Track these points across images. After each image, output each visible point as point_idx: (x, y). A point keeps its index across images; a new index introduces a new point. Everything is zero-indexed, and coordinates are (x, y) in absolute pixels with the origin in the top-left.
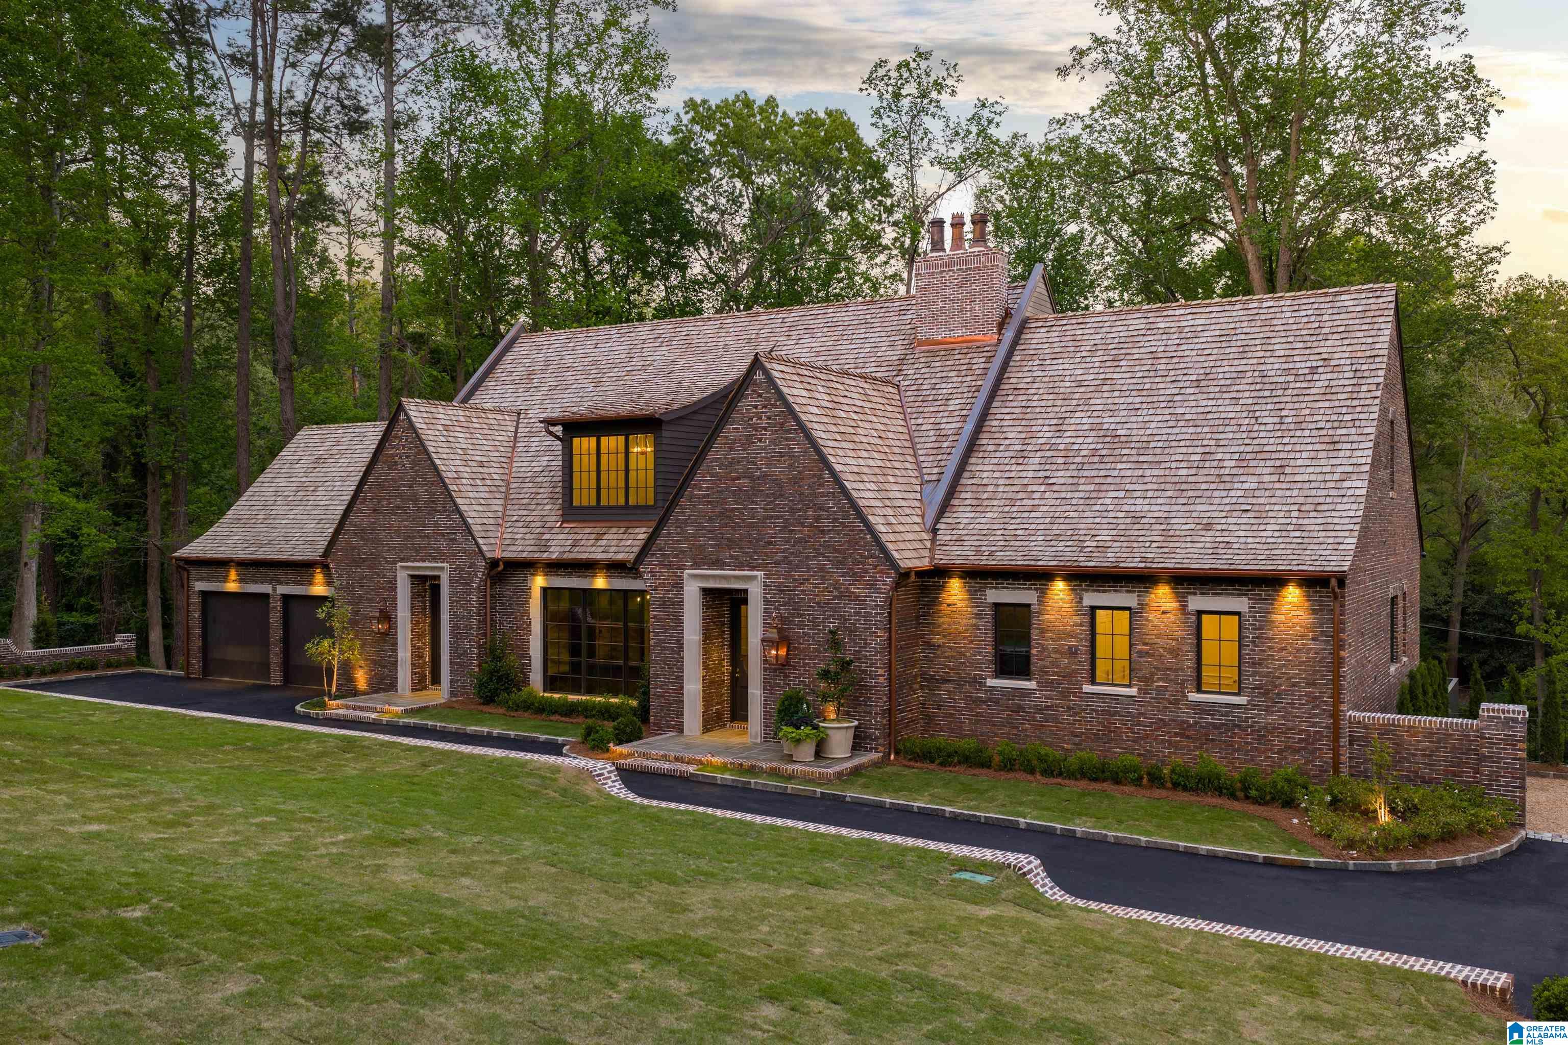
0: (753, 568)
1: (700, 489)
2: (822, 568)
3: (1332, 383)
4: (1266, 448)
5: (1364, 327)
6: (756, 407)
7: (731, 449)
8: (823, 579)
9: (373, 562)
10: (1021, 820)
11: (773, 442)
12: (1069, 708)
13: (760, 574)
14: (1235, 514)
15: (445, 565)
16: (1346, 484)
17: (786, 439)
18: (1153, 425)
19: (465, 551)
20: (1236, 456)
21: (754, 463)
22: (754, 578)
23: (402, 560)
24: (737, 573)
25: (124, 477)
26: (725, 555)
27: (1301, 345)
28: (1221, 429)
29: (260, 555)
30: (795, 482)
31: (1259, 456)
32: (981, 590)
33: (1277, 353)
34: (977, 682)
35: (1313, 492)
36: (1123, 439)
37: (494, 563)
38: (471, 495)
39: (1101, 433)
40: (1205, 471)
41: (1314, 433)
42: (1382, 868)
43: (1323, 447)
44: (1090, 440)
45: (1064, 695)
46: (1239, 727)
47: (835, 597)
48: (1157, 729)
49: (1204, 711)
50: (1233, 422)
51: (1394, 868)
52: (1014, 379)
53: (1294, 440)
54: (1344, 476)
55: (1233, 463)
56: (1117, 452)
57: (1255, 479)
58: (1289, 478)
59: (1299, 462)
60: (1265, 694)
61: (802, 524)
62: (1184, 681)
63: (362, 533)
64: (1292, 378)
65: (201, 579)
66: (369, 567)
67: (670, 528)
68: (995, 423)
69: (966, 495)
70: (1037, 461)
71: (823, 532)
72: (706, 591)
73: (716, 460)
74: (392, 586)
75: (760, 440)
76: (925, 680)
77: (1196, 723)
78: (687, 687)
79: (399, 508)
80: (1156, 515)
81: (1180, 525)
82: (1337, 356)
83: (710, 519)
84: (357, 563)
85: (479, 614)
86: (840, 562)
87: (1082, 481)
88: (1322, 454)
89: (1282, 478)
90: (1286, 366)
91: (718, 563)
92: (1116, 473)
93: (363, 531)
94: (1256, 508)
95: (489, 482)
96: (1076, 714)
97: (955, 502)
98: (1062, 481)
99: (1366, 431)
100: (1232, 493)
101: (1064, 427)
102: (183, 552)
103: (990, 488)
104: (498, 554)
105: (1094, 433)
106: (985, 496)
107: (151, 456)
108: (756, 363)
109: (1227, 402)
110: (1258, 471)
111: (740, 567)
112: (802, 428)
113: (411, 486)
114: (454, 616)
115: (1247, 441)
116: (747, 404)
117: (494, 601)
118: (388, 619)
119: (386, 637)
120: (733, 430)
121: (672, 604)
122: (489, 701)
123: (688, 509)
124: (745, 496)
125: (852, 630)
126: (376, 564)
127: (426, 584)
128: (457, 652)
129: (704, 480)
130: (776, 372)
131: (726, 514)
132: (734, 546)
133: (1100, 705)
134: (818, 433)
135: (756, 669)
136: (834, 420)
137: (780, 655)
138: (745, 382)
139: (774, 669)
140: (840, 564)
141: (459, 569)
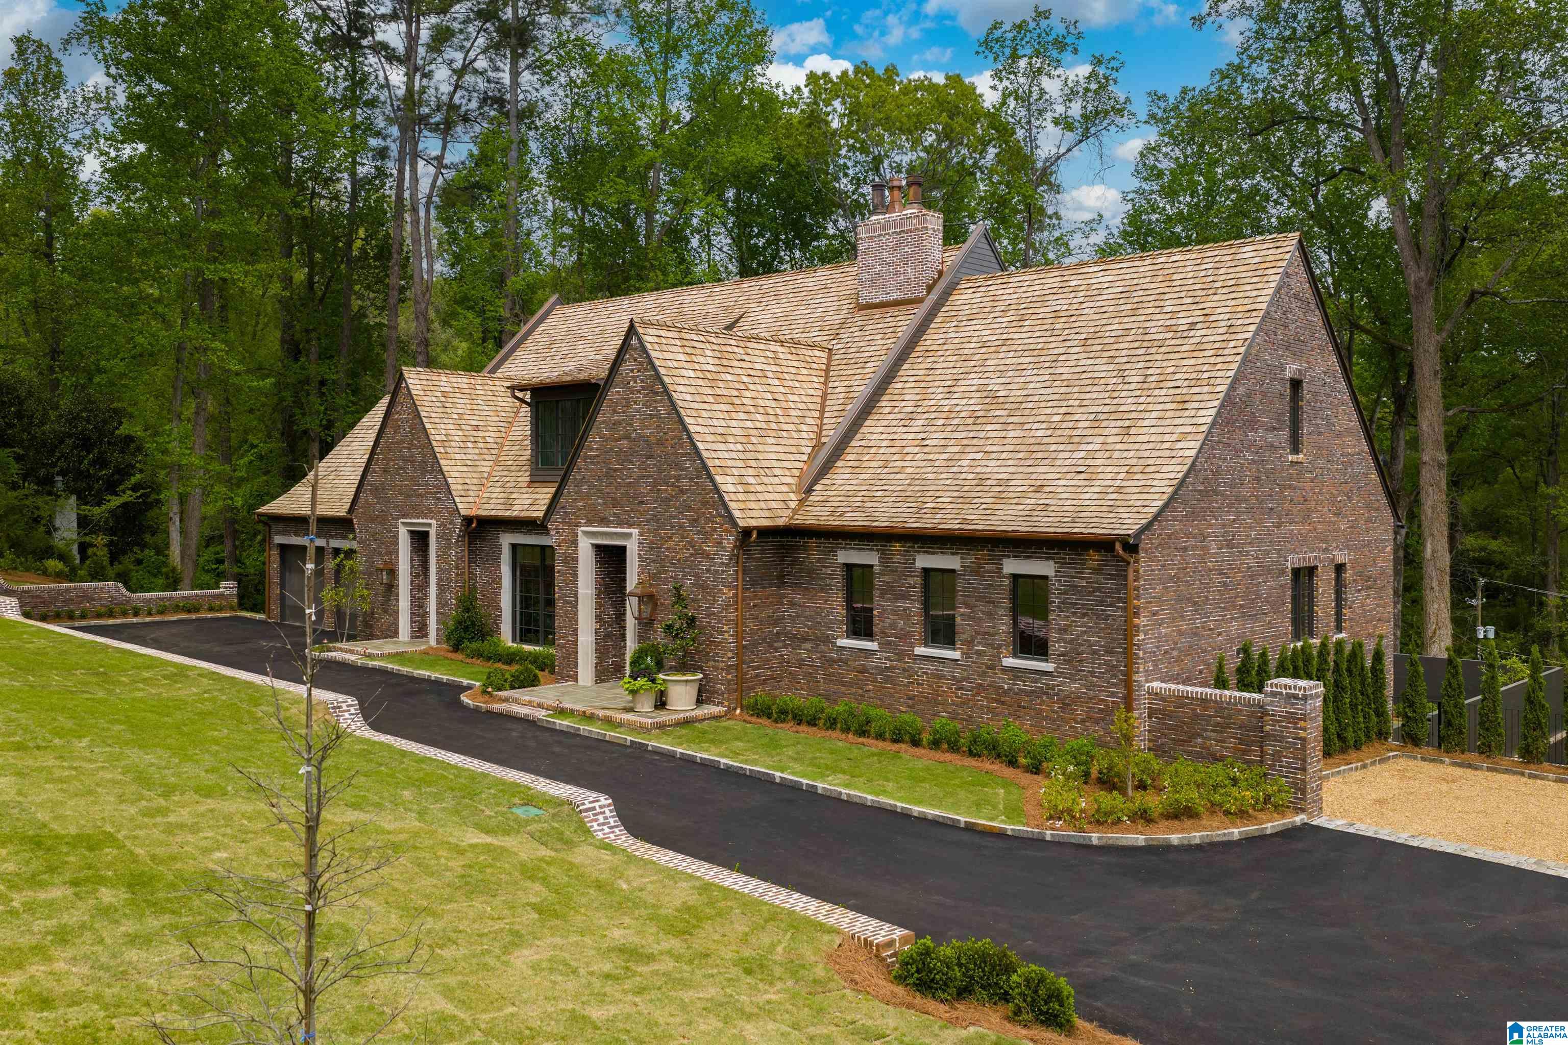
0: (630, 526)
1: (592, 449)
2: (681, 526)
3: (1205, 339)
4: (1122, 408)
5: (1255, 280)
6: (632, 371)
7: (615, 411)
8: (683, 537)
9: (383, 517)
10: (778, 774)
11: (645, 405)
12: (904, 670)
13: (635, 531)
14: (1069, 476)
15: (433, 522)
16: (1179, 445)
17: (655, 401)
18: (1032, 385)
19: (447, 509)
20: (1092, 417)
21: (631, 425)
22: (629, 535)
23: (404, 516)
24: (619, 530)
26: (609, 514)
27: (1189, 300)
28: (1088, 389)
30: (660, 443)
31: (1113, 416)
32: (833, 551)
33: (1166, 310)
34: (829, 640)
35: (1147, 454)
36: (1001, 400)
37: (468, 520)
38: (458, 456)
39: (985, 394)
40: (1059, 432)
41: (1172, 391)
42: (1081, 841)
43: (1174, 406)
44: (972, 401)
45: (901, 655)
46: (1047, 694)
47: (692, 555)
48: (978, 694)
49: (1016, 678)
50: (1102, 381)
51: (1095, 842)
52: (929, 340)
53: (1149, 400)
54: (1181, 437)
55: (1087, 424)
56: (992, 413)
57: (1101, 439)
58: (1132, 439)
59: (1146, 423)
60: (1068, 662)
61: (667, 484)
62: (1000, 646)
63: (376, 491)
64: (1170, 335)
65: (278, 533)
66: (380, 523)
67: (570, 488)
68: (900, 385)
69: (850, 456)
70: (920, 423)
71: (682, 492)
72: (598, 548)
73: (604, 422)
74: (396, 537)
75: (635, 403)
76: (790, 639)
77: (1010, 689)
78: (580, 639)
79: (401, 468)
80: (1001, 476)
81: (1019, 485)
82: (1219, 311)
83: (600, 479)
84: (373, 520)
85: (457, 568)
86: (696, 521)
87: (952, 442)
88: (1169, 414)
89: (1126, 439)
90: (1168, 323)
91: (604, 521)
92: (982, 435)
93: (377, 489)
94: (1091, 470)
95: (481, 445)
96: (910, 676)
97: (839, 464)
98: (935, 442)
99: (1218, 389)
100: (1075, 455)
101: (955, 389)
102: (263, 510)
103: (873, 450)
104: (474, 512)
105: (979, 395)
106: (867, 457)
108: (632, 329)
109: (1104, 361)
110: (1106, 432)
111: (620, 524)
112: (666, 392)
113: (409, 449)
114: (440, 570)
115: (1108, 401)
116: (626, 366)
117: (474, 556)
118: (393, 573)
119: (391, 588)
120: (615, 393)
121: (572, 560)
122: (456, 648)
123: (583, 469)
124: (625, 457)
125: (704, 587)
126: (384, 520)
127: (420, 539)
128: (441, 603)
129: (594, 441)
130: (649, 337)
131: (610, 474)
132: (615, 503)
133: (930, 667)
134: (682, 395)
135: (631, 623)
136: (713, 383)
137: (647, 610)
138: (624, 347)
139: (646, 624)
140: (694, 521)
141: (442, 525)
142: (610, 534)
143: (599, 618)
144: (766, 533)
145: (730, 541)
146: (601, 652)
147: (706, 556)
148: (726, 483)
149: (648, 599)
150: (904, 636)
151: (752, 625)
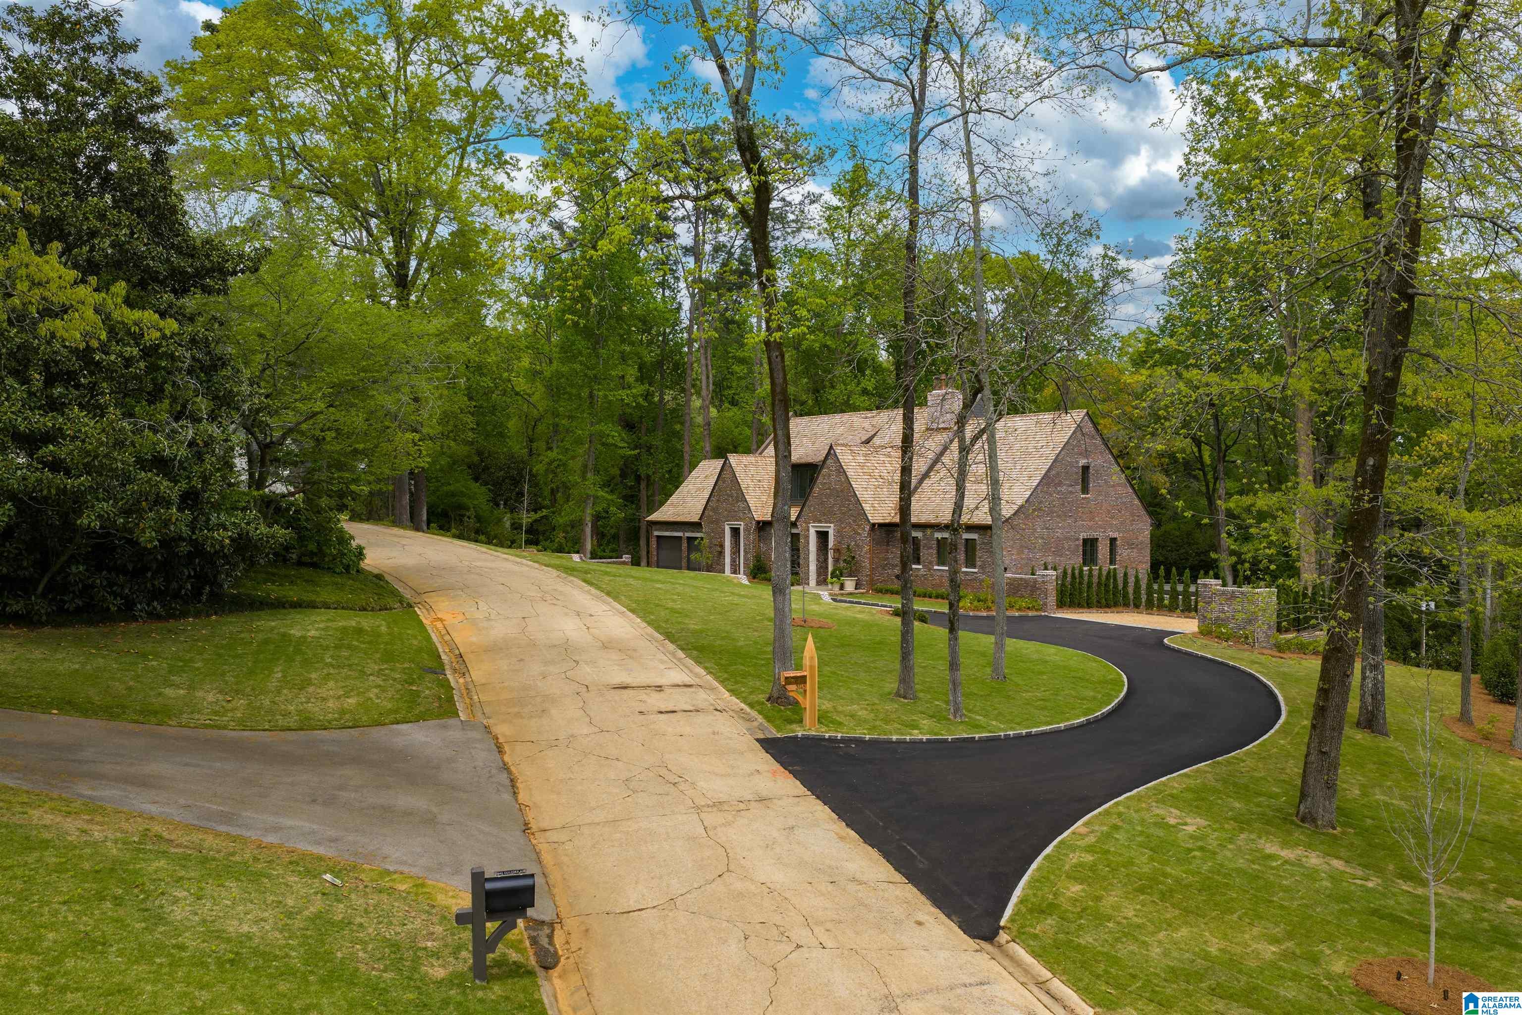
0: (830, 523)
1: (815, 493)
2: (849, 523)
3: (1044, 453)
4: (1011, 479)
5: (1067, 429)
6: (831, 463)
7: (824, 477)
8: (850, 527)
9: (717, 522)
11: (836, 477)
12: (930, 574)
13: (833, 526)
15: (742, 523)
16: (1025, 493)
17: (840, 475)
19: (749, 518)
21: (830, 484)
22: (830, 527)
23: (727, 521)
24: (826, 525)
25: (630, 482)
26: (822, 518)
27: (1045, 436)
29: (678, 520)
30: (842, 491)
33: (1036, 439)
35: (1014, 496)
37: (758, 522)
38: (752, 494)
41: (1028, 473)
42: (967, 614)
43: (1027, 478)
45: (930, 570)
46: (975, 580)
47: (854, 534)
49: (966, 575)
54: (1026, 490)
58: (1011, 490)
60: (982, 569)
61: (844, 507)
62: (960, 564)
63: (713, 509)
64: (1034, 450)
65: (656, 530)
66: (715, 525)
67: (806, 509)
69: (917, 495)
70: (945, 482)
71: (850, 510)
72: (817, 532)
73: (820, 482)
74: (724, 530)
75: (832, 475)
76: (891, 566)
77: (964, 579)
78: (810, 570)
79: (725, 499)
80: (967, 504)
81: (971, 508)
82: (1052, 441)
83: (818, 505)
84: (712, 523)
85: (753, 543)
88: (1025, 481)
89: (1009, 490)
90: (1035, 445)
91: (820, 522)
95: (762, 488)
96: (931, 576)
98: (948, 490)
99: (1042, 472)
102: (649, 518)
103: (925, 493)
104: (759, 518)
106: (923, 496)
107: (643, 471)
108: (831, 447)
109: (1011, 459)
111: (826, 523)
112: (844, 472)
113: (729, 490)
114: (744, 544)
116: (829, 462)
117: (760, 538)
118: (722, 546)
119: (721, 553)
120: (825, 471)
121: (807, 537)
122: (754, 578)
123: (811, 501)
124: (828, 496)
125: (858, 546)
126: (717, 524)
127: (735, 532)
128: (746, 559)
129: (816, 489)
130: (838, 450)
131: (822, 503)
132: (824, 514)
133: (939, 573)
134: (850, 473)
135: (830, 560)
136: (862, 467)
137: (837, 555)
138: (829, 453)
139: (836, 560)
140: (854, 521)
141: (746, 525)
142: (823, 526)
143: (818, 560)
144: (881, 525)
145: (867, 528)
146: (819, 574)
147: (859, 534)
148: (867, 507)
149: (837, 550)
150: (931, 563)
151: (876, 560)
